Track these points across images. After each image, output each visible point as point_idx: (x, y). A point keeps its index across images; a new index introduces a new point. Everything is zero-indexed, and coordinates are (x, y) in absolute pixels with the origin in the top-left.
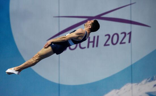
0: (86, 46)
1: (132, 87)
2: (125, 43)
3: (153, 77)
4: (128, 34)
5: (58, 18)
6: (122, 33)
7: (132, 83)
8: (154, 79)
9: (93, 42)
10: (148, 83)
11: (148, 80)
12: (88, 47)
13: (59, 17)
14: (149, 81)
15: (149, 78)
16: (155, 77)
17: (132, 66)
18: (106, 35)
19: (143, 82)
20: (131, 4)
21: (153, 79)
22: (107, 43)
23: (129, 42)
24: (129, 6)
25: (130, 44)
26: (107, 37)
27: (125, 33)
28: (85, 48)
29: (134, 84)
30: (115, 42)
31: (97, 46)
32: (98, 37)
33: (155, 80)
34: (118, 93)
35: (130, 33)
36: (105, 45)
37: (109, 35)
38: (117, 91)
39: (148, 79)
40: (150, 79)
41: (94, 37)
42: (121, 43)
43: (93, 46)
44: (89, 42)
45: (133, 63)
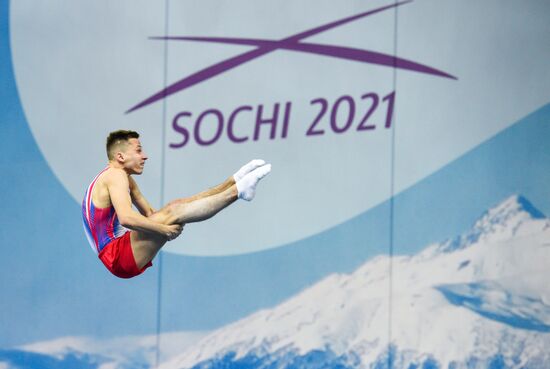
0: (250, 133)
1: (391, 267)
2: (372, 127)
3: (459, 238)
4: (385, 99)
5: (163, 42)
6: (365, 97)
7: (391, 254)
8: (462, 243)
9: (274, 121)
10: (442, 254)
11: (443, 248)
12: (256, 137)
13: (166, 38)
14: (447, 251)
15: (447, 240)
16: (464, 237)
17: (392, 199)
18: (314, 102)
19: (428, 252)
20: (396, 5)
21: (457, 245)
22: (317, 128)
23: (388, 124)
24: (392, 10)
25: (389, 130)
26: (319, 107)
27: (375, 97)
28: (245, 139)
29: (397, 259)
30: (341, 122)
31: (284, 135)
32: (288, 105)
33: (464, 247)
34: (346, 283)
35: (391, 98)
36: (310, 132)
37: (324, 102)
38: (345, 278)
39: (443, 243)
40: (448, 244)
41: (277, 107)
42: (361, 128)
43: (273, 135)
44: (259, 121)
45: (397, 191)
